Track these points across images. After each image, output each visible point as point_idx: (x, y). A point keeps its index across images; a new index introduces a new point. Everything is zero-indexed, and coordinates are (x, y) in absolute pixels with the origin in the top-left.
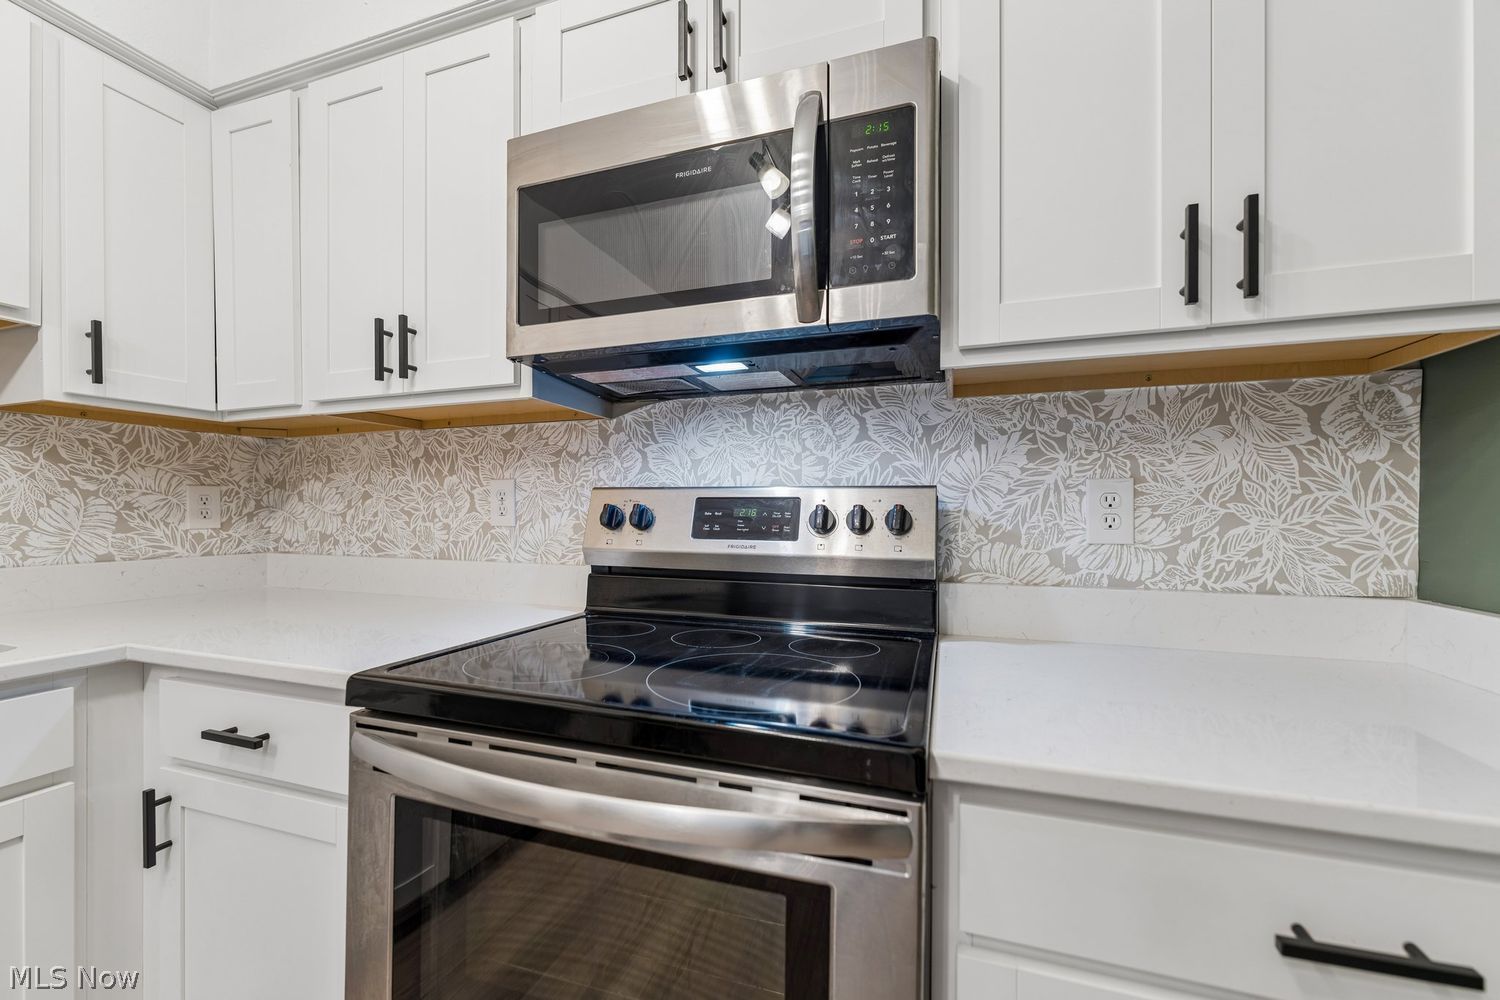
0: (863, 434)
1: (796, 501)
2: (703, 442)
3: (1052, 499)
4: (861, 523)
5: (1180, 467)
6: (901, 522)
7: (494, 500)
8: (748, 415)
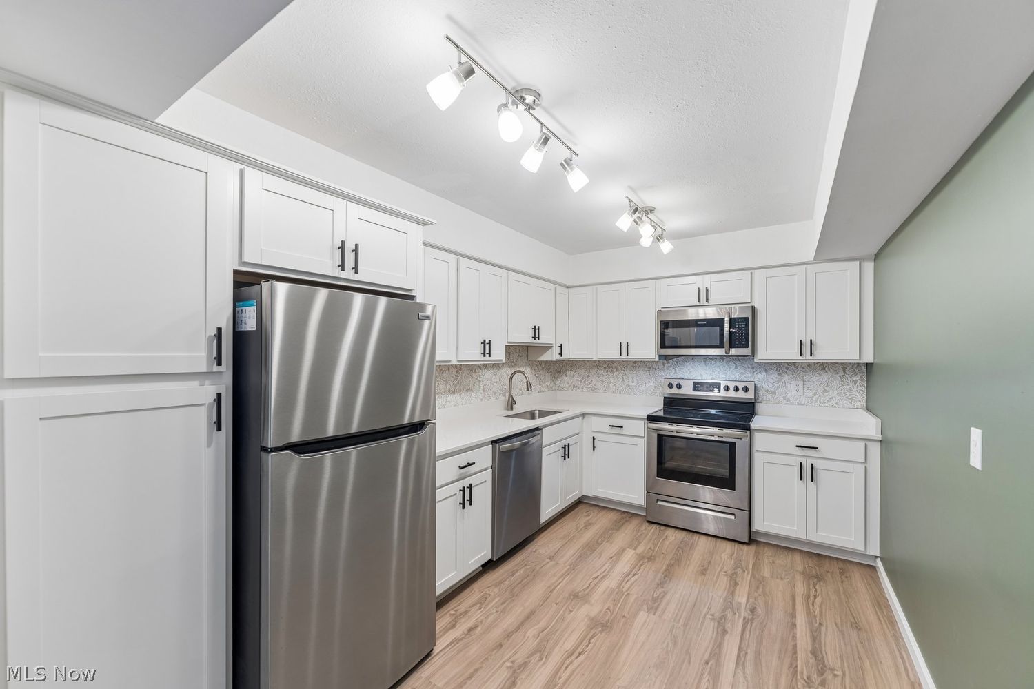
0: (736, 367)
1: (720, 384)
2: (692, 367)
3: (784, 384)
4: (736, 389)
5: (814, 379)
6: (746, 389)
7: (631, 380)
8: (705, 361)
